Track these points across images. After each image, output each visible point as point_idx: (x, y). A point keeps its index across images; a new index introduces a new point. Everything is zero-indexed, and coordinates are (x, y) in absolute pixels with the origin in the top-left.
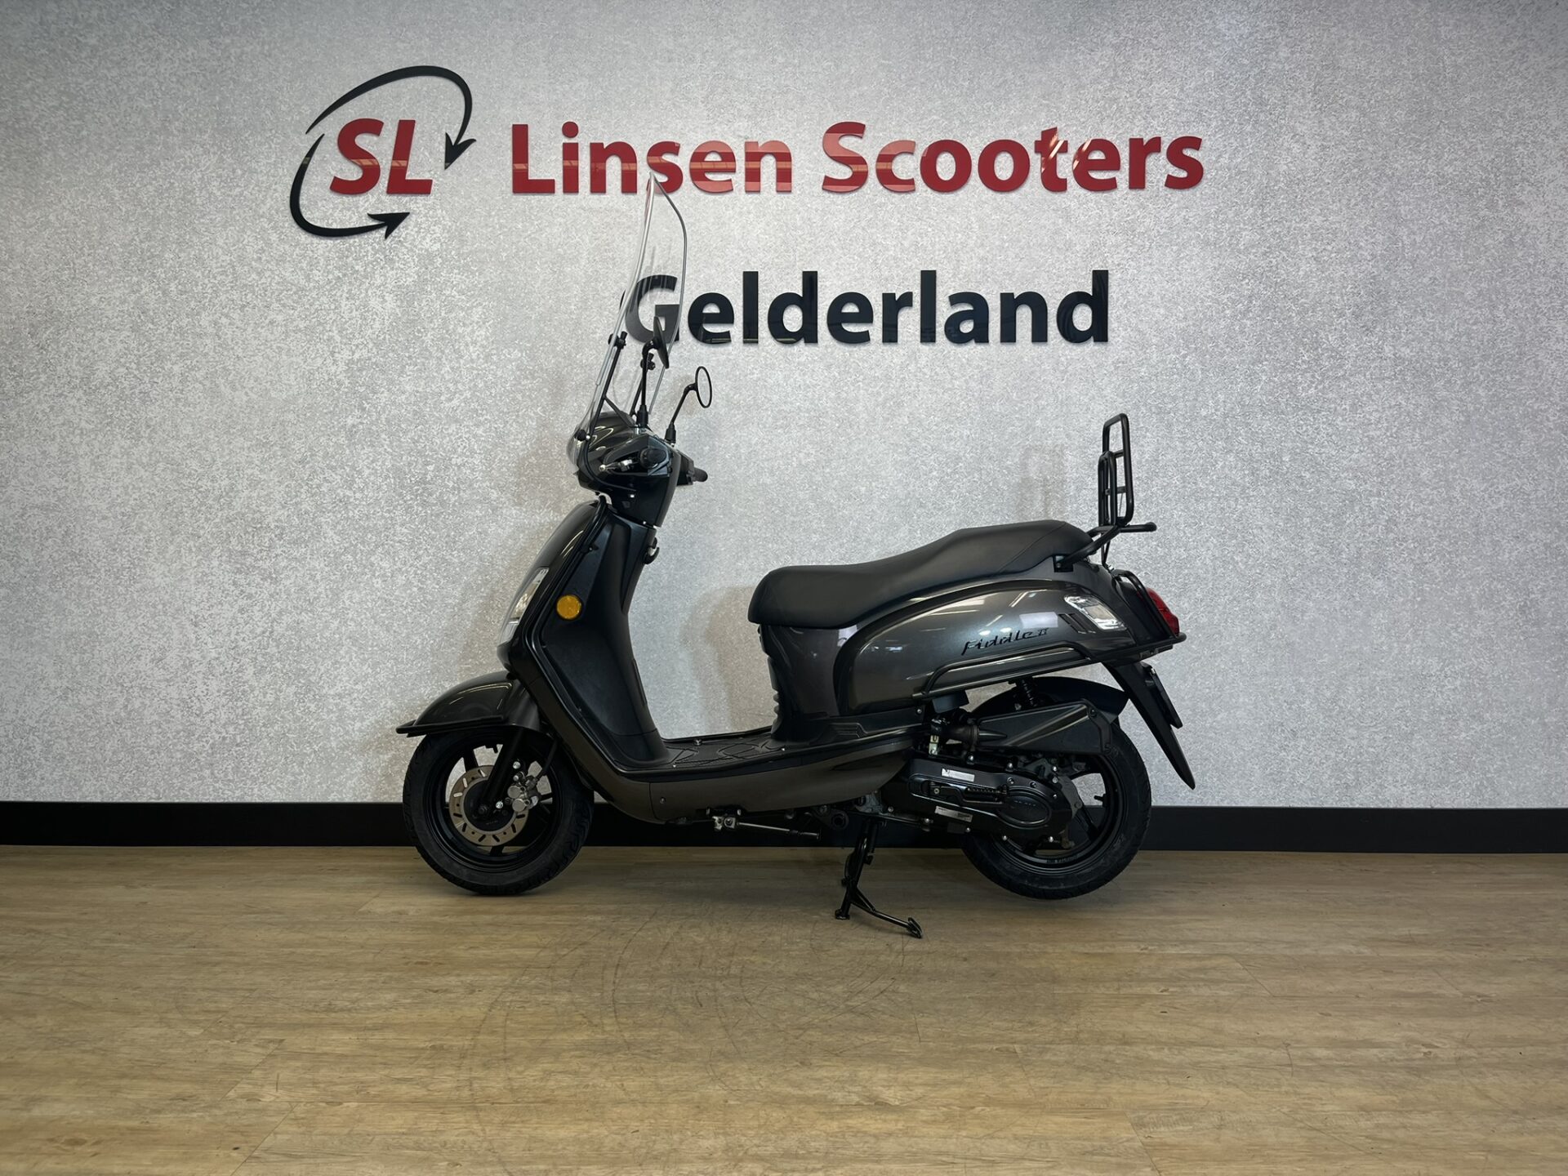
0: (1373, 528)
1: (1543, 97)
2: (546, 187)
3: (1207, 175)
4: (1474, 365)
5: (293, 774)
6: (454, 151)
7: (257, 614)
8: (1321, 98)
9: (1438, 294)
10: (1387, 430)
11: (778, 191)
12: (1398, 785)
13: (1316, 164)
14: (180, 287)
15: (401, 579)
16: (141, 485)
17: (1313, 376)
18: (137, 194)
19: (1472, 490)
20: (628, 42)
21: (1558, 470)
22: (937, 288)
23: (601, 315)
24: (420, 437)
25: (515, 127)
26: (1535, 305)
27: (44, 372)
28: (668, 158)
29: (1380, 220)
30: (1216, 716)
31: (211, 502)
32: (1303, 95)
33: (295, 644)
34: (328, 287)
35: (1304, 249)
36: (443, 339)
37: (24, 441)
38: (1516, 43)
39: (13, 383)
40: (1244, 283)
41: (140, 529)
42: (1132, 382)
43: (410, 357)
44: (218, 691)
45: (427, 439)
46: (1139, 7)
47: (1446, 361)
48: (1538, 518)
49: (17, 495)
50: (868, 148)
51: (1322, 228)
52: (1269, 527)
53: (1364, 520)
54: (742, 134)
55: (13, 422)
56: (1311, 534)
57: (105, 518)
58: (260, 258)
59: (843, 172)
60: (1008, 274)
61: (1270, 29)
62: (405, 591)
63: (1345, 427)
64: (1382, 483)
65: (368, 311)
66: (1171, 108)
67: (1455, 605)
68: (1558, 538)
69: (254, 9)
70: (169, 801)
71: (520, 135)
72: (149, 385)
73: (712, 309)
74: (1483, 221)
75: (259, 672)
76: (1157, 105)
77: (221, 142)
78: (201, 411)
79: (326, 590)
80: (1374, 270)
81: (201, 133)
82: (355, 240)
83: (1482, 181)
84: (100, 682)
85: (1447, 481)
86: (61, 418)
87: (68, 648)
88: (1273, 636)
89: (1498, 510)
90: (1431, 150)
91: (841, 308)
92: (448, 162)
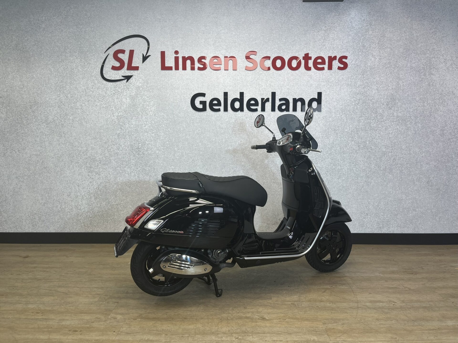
0: (389, 161)
1: (440, 45)
2: (170, 68)
3: (349, 66)
4: (418, 118)
5: (105, 225)
6: (145, 58)
7: (95, 183)
8: (380, 45)
9: (409, 99)
10: (394, 135)
11: (233, 70)
12: (393, 227)
13: (378, 64)
14: (71, 95)
15: (133, 174)
16: (62, 149)
17: (375, 121)
18: (58, 70)
19: (416, 151)
20: (192, 28)
21: (439, 146)
22: (276, 97)
23: (185, 103)
24: (137, 136)
25: (161, 51)
26: (435, 102)
27: (34, 118)
28: (203, 60)
29: (394, 79)
31: (81, 154)
32: (375, 44)
33: (105, 191)
34: (111, 96)
35: (374, 87)
36: (143, 110)
37: (30, 137)
38: (434, 30)
39: (26, 121)
40: (358, 96)
41: (63, 161)
42: (327, 122)
43: (134, 115)
44: (85, 203)
45: (139, 137)
46: (332, 19)
47: (410, 117)
48: (433, 158)
49: (28, 152)
50: (257, 58)
51: (379, 81)
52: (363, 161)
53: (387, 159)
54: (223, 54)
55: (26, 132)
56: (373, 163)
57: (53, 158)
58: (93, 88)
59: (250, 65)
60: (295, 93)
61: (367, 26)
62: (134, 177)
63: (383, 134)
64: (392, 149)
65: (122, 102)
66: (339, 47)
67: (410, 181)
68: (438, 164)
69: (88, 18)
70: (73, 232)
71: (163, 54)
72: (64, 122)
73: (215, 102)
74: (422, 79)
75: (96, 199)
76: (336, 47)
77: (81, 55)
78: (78, 129)
79: (113, 177)
80: (392, 92)
81: (75, 53)
82: (118, 83)
83: (422, 68)
84: (53, 201)
85: (409, 149)
86: (40, 131)
87: (44, 192)
88: (362, 189)
89: (422, 156)
90: (409, 60)
91: (250, 102)
92: (143, 61)
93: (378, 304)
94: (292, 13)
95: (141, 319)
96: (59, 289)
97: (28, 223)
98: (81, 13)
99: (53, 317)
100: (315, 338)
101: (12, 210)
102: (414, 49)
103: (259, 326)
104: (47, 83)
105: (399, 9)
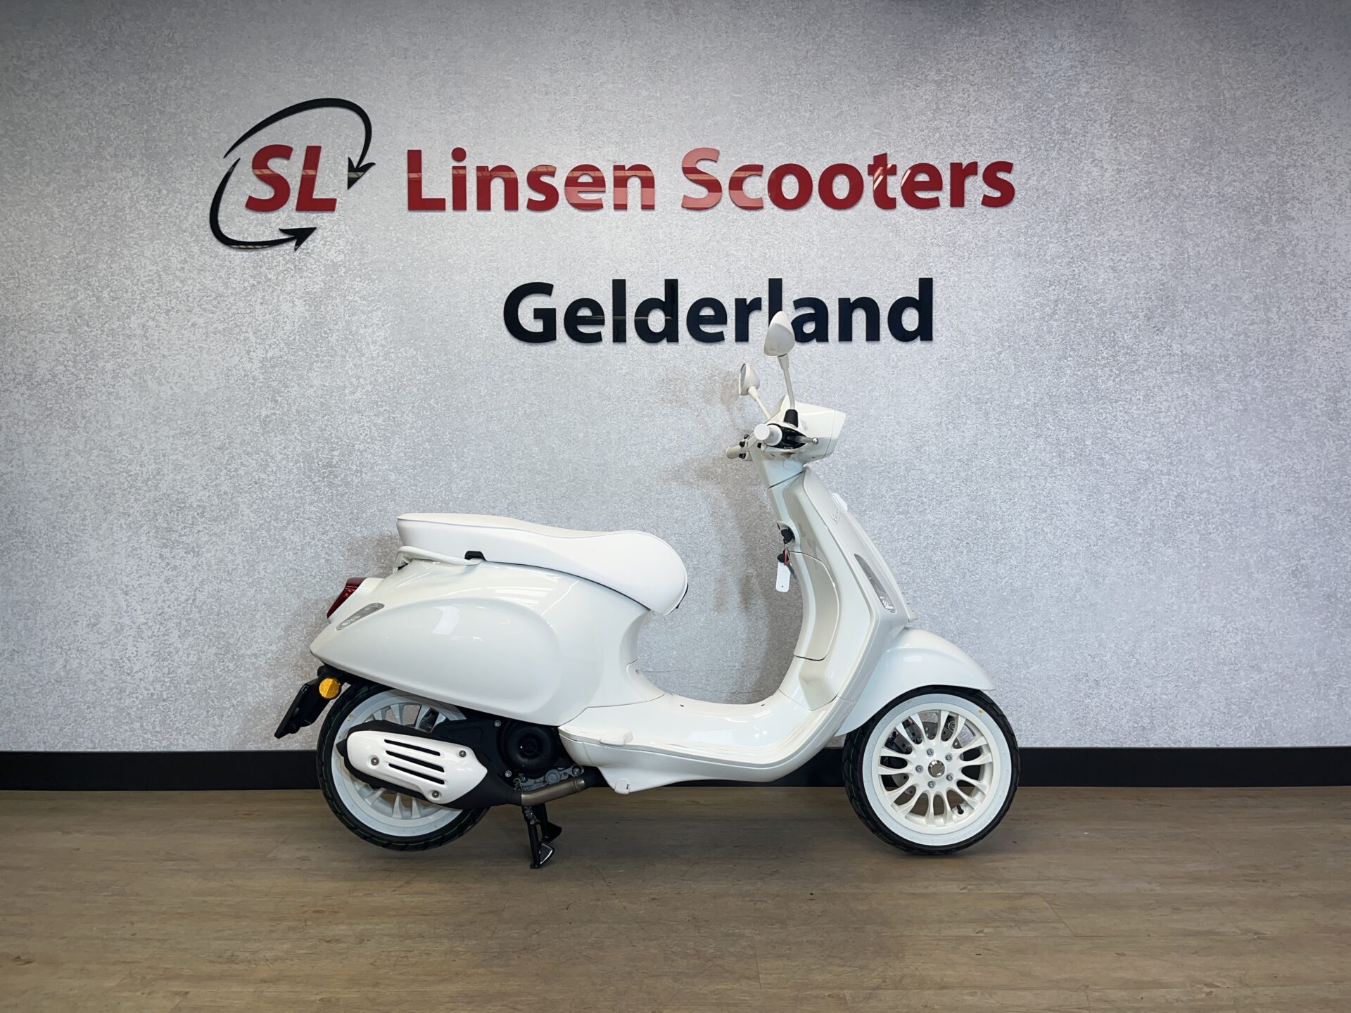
0: (1164, 503)
1: (1311, 126)
2: (438, 205)
3: (1018, 195)
4: (1251, 360)
5: (214, 727)
6: (356, 173)
7: (181, 583)
8: (1117, 127)
9: (1220, 299)
10: (1176, 418)
11: (642, 208)
12: (1188, 727)
13: (1112, 186)
14: (112, 294)
15: (310, 552)
16: (77, 469)
17: (1111, 371)
18: (74, 212)
19: (1249, 469)
20: (510, 78)
21: (1325, 452)
22: (783, 294)
23: (487, 317)
24: (327, 426)
25: (409, 151)
26: (1304, 308)
28: (545, 179)
29: (1169, 234)
30: (1028, 667)
31: (139, 484)
32: (1101, 125)
33: (216, 610)
34: (244, 294)
35: (1102, 260)
36: (347, 339)
38: (1286, 79)
40: (1050, 289)
41: (77, 508)
42: (954, 375)
43: (317, 356)
44: (147, 653)
45: (333, 428)
46: (957, 48)
47: (1227, 357)
48: (1307, 494)
50: (721, 171)
52: (1074, 502)
53: (1156, 496)
54: (609, 158)
56: (1111, 509)
57: (46, 499)
58: (183, 268)
59: (700, 192)
60: (844, 282)
61: (1072, 67)
62: (314, 562)
63: (1139, 415)
64: (1171, 463)
65: (280, 315)
66: (986, 136)
67: (1235, 570)
68: (1326, 511)
69: (178, 48)
70: (103, 750)
71: (415, 159)
72: (84, 381)
73: (585, 312)
74: (1259, 234)
75: (184, 635)
76: (974, 134)
77: (148, 165)
78: (131, 404)
79: (243, 562)
80: (1163, 277)
81: (130, 158)
82: (269, 252)
83: (1257, 199)
84: (42, 645)
85: (1228, 462)
87: (14, 614)
88: (1078, 597)
89: (1272, 487)
90: (1213, 173)
91: (699, 312)
92: (351, 182)
94: (831, 28)
98: (154, 33)
102: (1226, 140)
104: (37, 256)
105: (1172, 13)
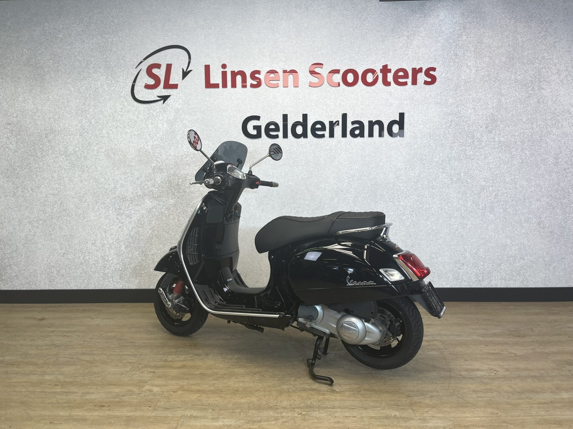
0: (490, 198)
1: (552, 52)
2: (216, 86)
3: (438, 80)
4: (525, 143)
5: (139, 280)
6: (185, 74)
8: (477, 53)
9: (514, 120)
10: (496, 165)
11: (294, 87)
12: (496, 280)
13: (474, 76)
14: (95, 121)
15: (171, 217)
16: (85, 187)
17: (472, 148)
18: (79, 89)
19: (523, 185)
20: (243, 36)
21: (552, 178)
22: (347, 119)
23: (236, 129)
24: (177, 170)
25: (205, 65)
26: (547, 123)
27: (51, 149)
28: (257, 75)
29: (495, 95)
30: (438, 259)
31: (108, 192)
32: (471, 53)
33: (138, 238)
34: (144, 120)
35: (469, 105)
37: (45, 172)
39: (41, 153)
40: (449, 116)
41: (86, 201)
42: (412, 150)
43: (172, 144)
44: (113, 254)
45: (179, 171)
46: (416, 22)
47: (516, 142)
48: (545, 194)
49: (44, 190)
50: (324, 71)
51: (476, 98)
52: (456, 197)
53: (487, 195)
54: (281, 67)
55: (41, 166)
56: (470, 200)
57: (74, 198)
58: (122, 111)
59: (315, 80)
60: (371, 114)
61: (460, 29)
62: (173, 220)
63: (482, 164)
64: (493, 183)
65: (158, 128)
66: (426, 57)
67: (516, 222)
68: (551, 200)
69: (116, 25)
70: (99, 289)
71: (207, 68)
72: (87, 154)
73: (272, 127)
74: (530, 94)
75: (127, 247)
76: (421, 56)
77: (107, 71)
78: (104, 162)
79: (147, 221)
80: (493, 112)
81: (100, 68)
82: (153, 104)
83: (530, 81)
84: (75, 251)
85: (515, 182)
86: (57, 165)
87: (64, 240)
88: (457, 233)
89: (531, 191)
90: (513, 71)
91: (315, 126)
92: (183, 78)
93: (475, 373)
94: (367, 15)
95: (181, 391)
96: (83, 357)
97: (44, 278)
98: (106, 19)
99: (75, 390)
100: (397, 414)
101: (24, 262)
102: (519, 58)
103: (327, 400)
104: (66, 106)
105: (499, 8)
